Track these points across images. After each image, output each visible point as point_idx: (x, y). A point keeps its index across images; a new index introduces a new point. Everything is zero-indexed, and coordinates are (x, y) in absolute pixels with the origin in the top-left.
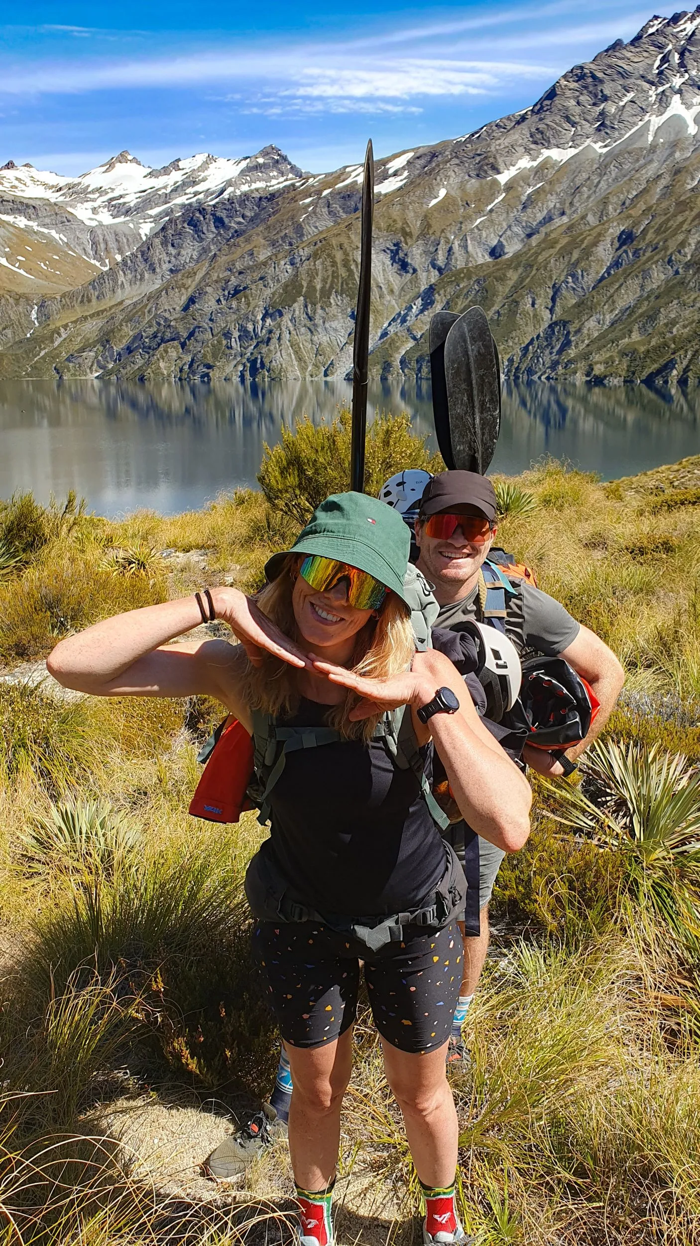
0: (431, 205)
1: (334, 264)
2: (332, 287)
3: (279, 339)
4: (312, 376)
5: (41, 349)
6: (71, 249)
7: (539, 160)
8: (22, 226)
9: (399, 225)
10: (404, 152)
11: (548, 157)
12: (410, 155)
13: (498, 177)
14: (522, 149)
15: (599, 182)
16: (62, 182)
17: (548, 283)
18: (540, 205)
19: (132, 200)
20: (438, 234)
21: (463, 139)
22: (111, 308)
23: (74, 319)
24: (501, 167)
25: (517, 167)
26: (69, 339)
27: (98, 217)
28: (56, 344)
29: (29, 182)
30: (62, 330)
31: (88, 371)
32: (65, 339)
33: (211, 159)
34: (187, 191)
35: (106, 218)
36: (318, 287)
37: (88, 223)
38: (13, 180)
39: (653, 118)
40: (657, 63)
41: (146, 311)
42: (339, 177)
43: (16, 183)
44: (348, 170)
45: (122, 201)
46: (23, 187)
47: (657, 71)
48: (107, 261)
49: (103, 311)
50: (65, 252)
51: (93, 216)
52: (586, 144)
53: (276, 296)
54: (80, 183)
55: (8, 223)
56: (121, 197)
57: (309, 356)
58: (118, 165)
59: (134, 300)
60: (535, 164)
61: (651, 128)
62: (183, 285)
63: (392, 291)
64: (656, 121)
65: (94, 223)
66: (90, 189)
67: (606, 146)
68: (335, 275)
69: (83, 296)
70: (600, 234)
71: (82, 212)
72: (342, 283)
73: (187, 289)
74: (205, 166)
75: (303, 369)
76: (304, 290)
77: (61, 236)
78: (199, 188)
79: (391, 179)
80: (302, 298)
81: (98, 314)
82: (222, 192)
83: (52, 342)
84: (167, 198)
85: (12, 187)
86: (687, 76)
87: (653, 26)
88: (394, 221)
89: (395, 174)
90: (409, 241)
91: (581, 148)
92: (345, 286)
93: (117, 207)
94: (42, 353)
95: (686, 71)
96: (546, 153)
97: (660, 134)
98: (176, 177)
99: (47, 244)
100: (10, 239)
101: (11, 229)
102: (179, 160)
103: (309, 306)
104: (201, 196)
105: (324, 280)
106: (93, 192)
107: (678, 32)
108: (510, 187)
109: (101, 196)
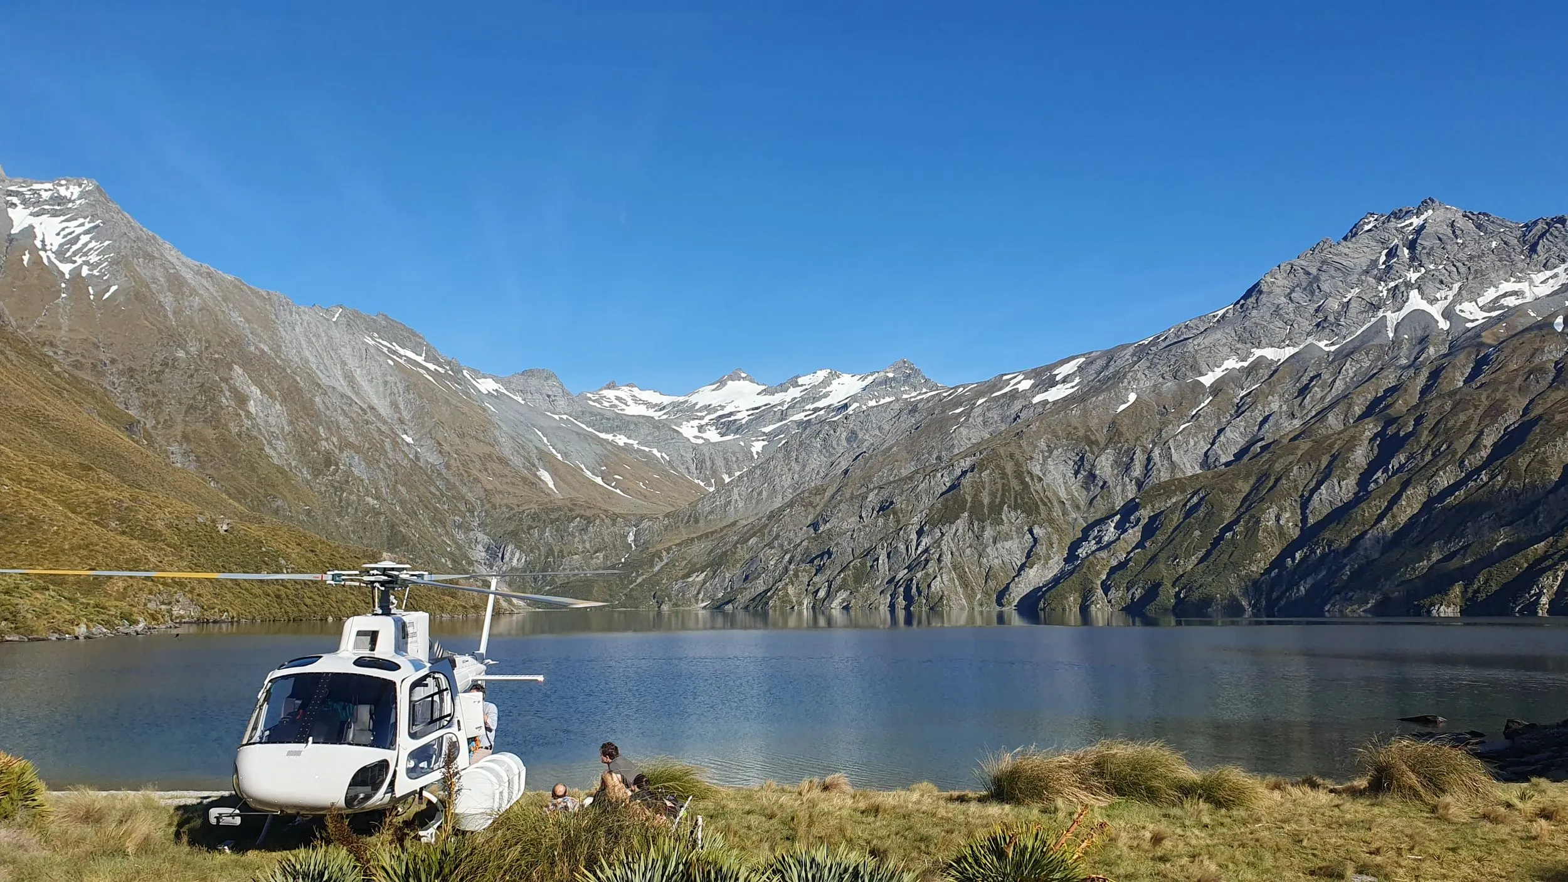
0: (1119, 411)
1: (1004, 475)
2: (1002, 503)
3: (939, 560)
4: (981, 605)
5: (638, 575)
6: (673, 468)
7: (1250, 360)
8: (621, 444)
9: (1081, 433)
10: (1073, 358)
11: (1262, 356)
12: (1082, 360)
13: (1201, 379)
14: (1227, 350)
15: (1334, 381)
16: (666, 400)
17: (1294, 494)
18: (1260, 407)
19: (743, 416)
20: (1132, 442)
21: (1146, 342)
22: (721, 530)
23: (678, 541)
24: (1204, 367)
25: (1224, 367)
26: (671, 564)
27: (704, 435)
28: (656, 569)
29: (630, 402)
30: (664, 553)
31: (693, 600)
32: (667, 564)
33: (834, 375)
34: (807, 408)
35: (713, 435)
36: (986, 501)
37: (693, 441)
38: (613, 399)
39: (1389, 314)
40: (1383, 258)
41: (766, 531)
42: (995, 385)
43: (617, 402)
44: (1005, 378)
45: (732, 418)
46: (624, 407)
47: (1384, 267)
48: (713, 481)
49: (712, 533)
50: (667, 471)
51: (700, 435)
52: (1308, 342)
53: (934, 512)
54: (687, 401)
55: (606, 441)
56: (731, 414)
57: (977, 583)
58: (730, 383)
59: (750, 521)
60: (1245, 364)
61: (1389, 324)
62: (811, 503)
63: (1078, 507)
64: (1393, 318)
65: (700, 441)
66: (697, 407)
67: (1333, 344)
68: (1006, 488)
69: (690, 516)
70: (1353, 438)
71: (688, 430)
72: (1016, 498)
73: (815, 507)
74: (826, 382)
75: (970, 597)
76: (968, 505)
77: (664, 454)
78: (820, 404)
79: (1059, 386)
80: (966, 514)
81: (707, 535)
82: (846, 406)
83: (652, 566)
84: (783, 415)
85: (611, 406)
86: (1423, 270)
87: (1370, 222)
88: (1075, 428)
89: (1064, 380)
90: (1095, 449)
91: (1301, 347)
92: (1019, 501)
93: (726, 424)
94: (639, 580)
95: (1421, 265)
96: (1258, 352)
97: (1401, 329)
98: (794, 393)
99: (646, 463)
100: (606, 456)
101: (609, 447)
102: (798, 377)
103: (976, 523)
104: (822, 412)
105: (993, 495)
106: (700, 410)
107: (1403, 227)
108: (1217, 389)
109: (709, 414)
